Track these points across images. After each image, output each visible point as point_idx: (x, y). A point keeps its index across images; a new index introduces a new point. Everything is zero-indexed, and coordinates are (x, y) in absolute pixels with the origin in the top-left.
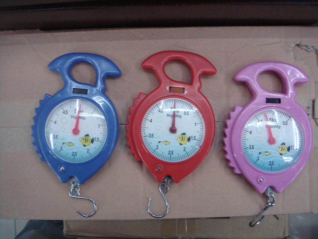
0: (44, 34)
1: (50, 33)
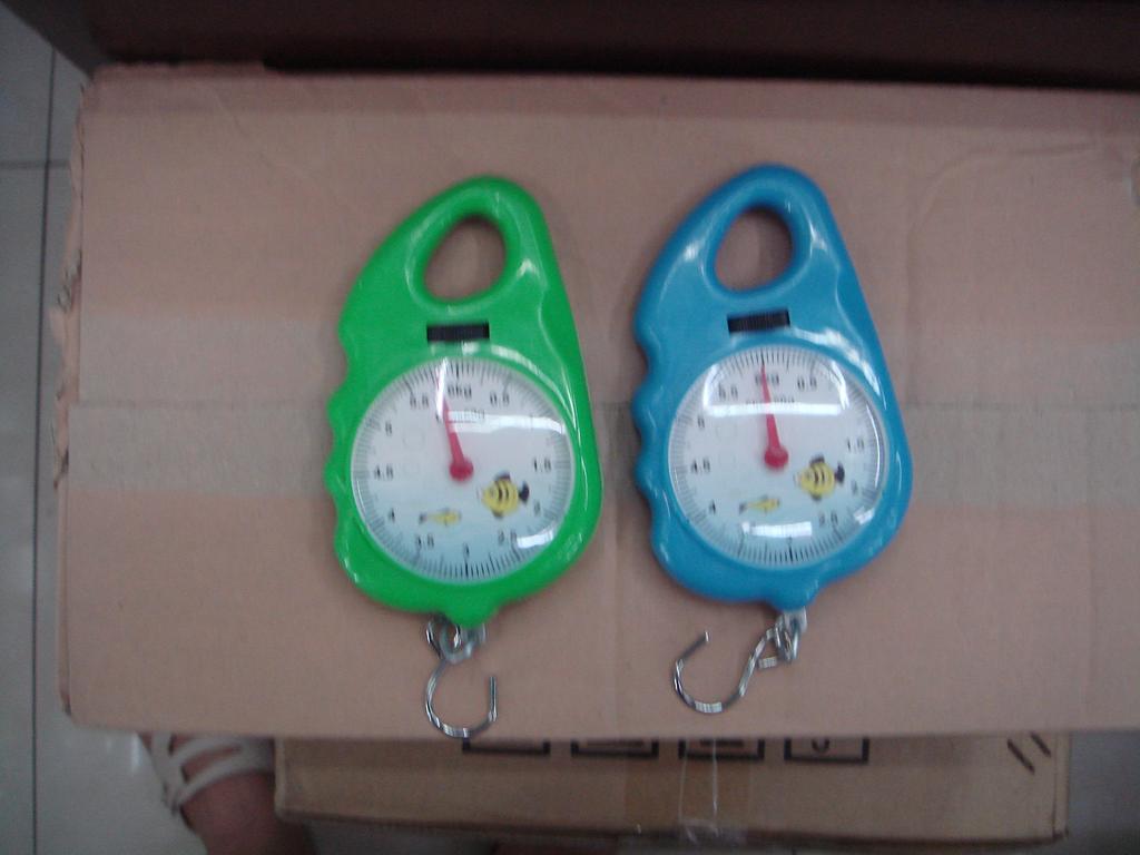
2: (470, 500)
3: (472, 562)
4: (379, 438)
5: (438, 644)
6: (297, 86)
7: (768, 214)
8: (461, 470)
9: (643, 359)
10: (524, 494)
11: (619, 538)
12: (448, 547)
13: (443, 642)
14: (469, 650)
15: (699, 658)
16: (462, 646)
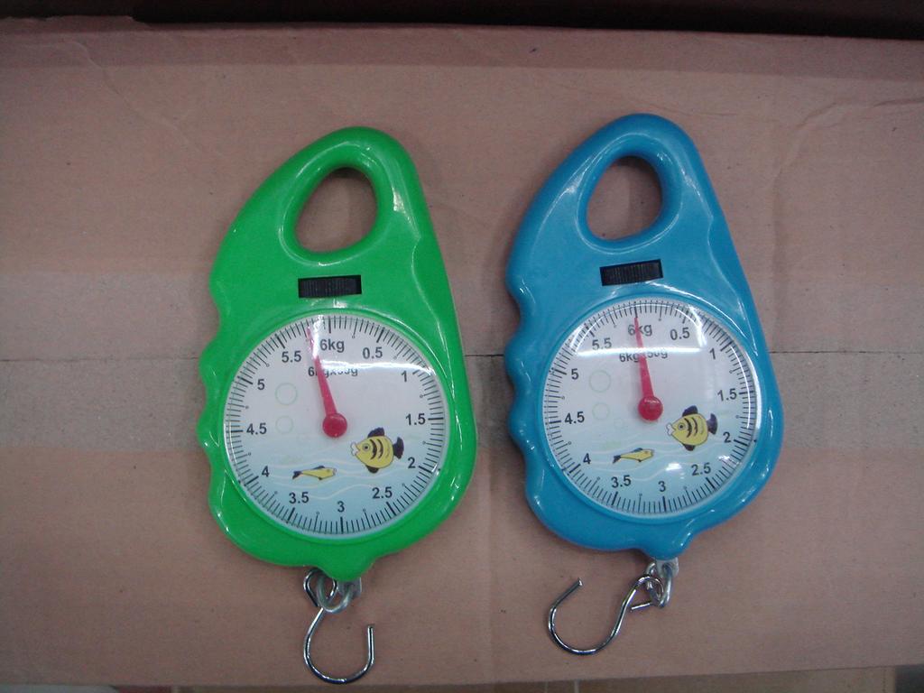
0: (150, 34)
1: (172, 32)
2: (344, 455)
3: (347, 516)
4: (251, 394)
5: (315, 595)
6: (166, 38)
7: (638, 163)
8: (334, 426)
9: (516, 309)
10: (398, 449)
11: (493, 490)
12: (322, 505)
13: (320, 593)
14: (346, 601)
15: (573, 603)
16: (339, 597)
